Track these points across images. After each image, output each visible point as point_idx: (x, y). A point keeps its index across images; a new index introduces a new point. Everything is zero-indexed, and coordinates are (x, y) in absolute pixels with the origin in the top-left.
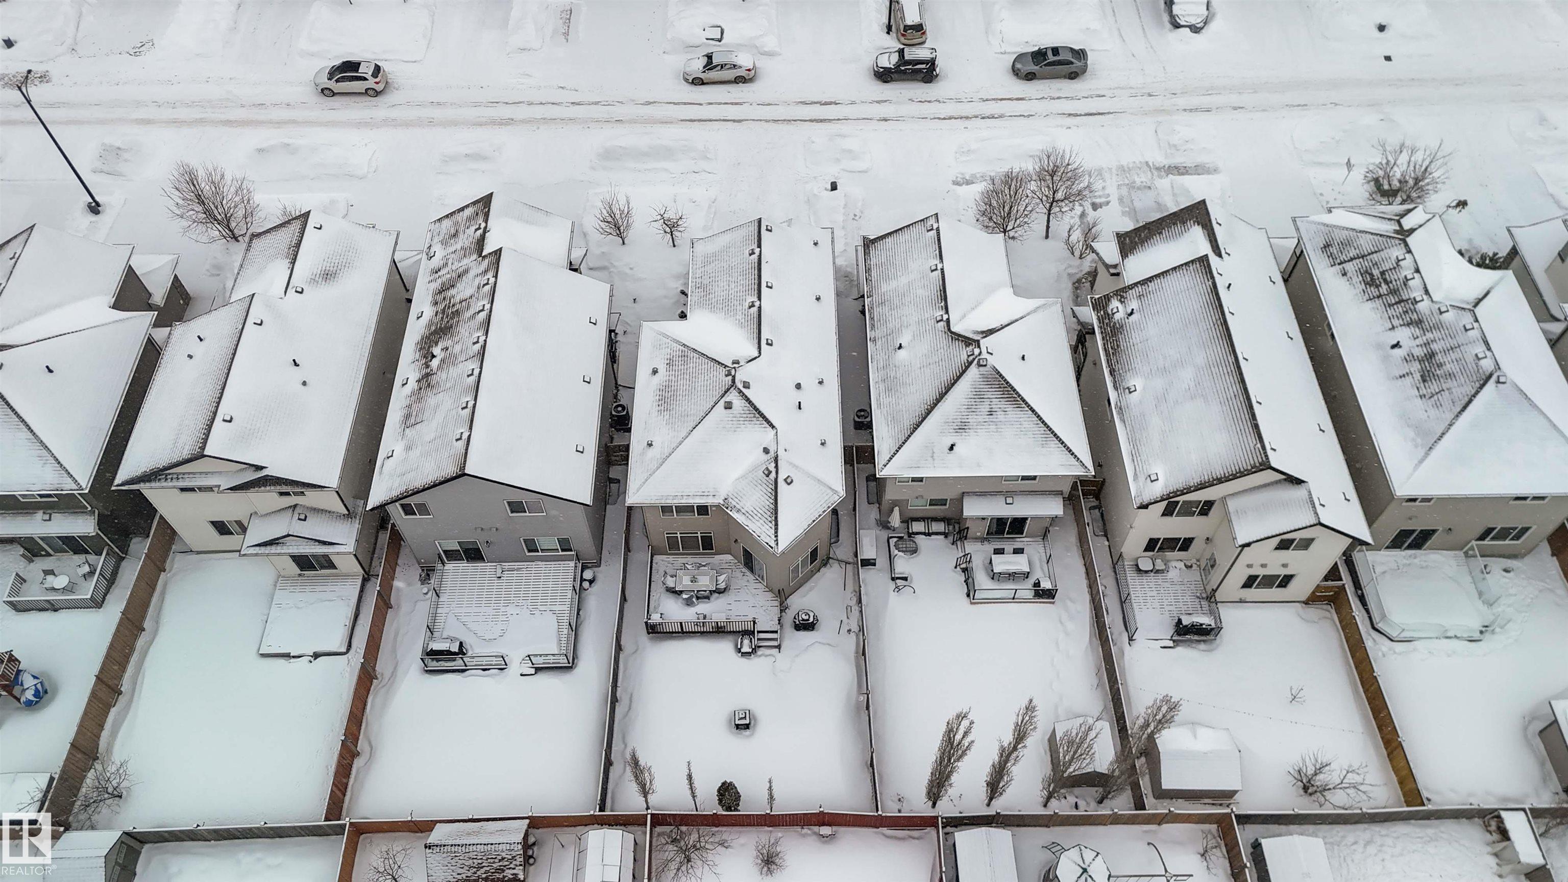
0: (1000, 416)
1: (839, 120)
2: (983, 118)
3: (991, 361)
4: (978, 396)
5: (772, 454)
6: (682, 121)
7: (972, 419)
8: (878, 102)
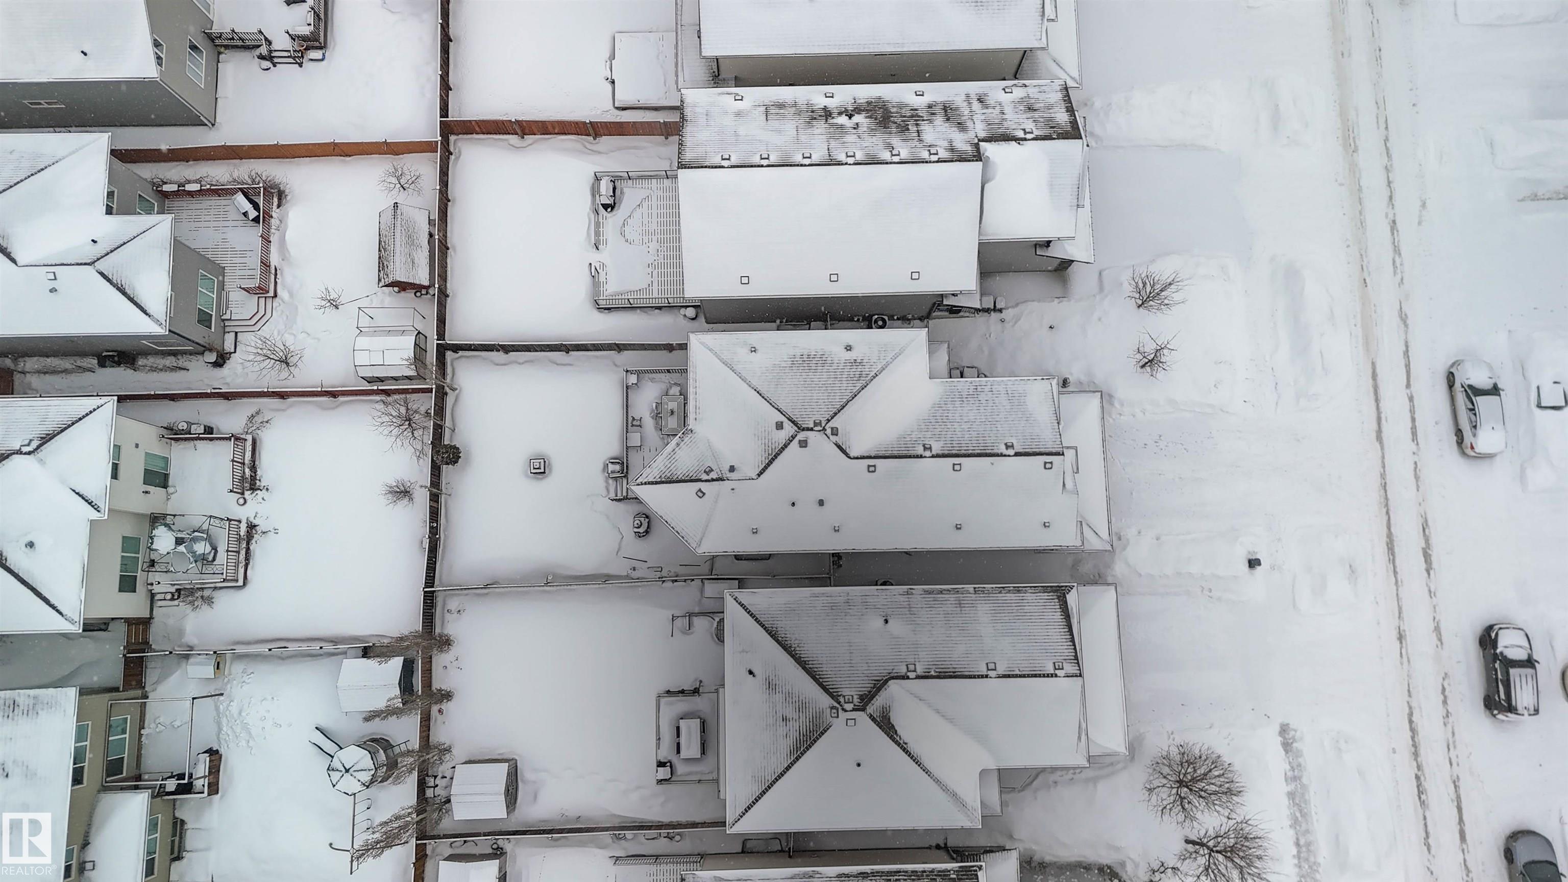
1: (1395, 572)
2: (1417, 778)
3: (838, 725)
4: (802, 706)
5: (729, 475)
6: (1373, 364)
7: (779, 697)
8: (1437, 629)
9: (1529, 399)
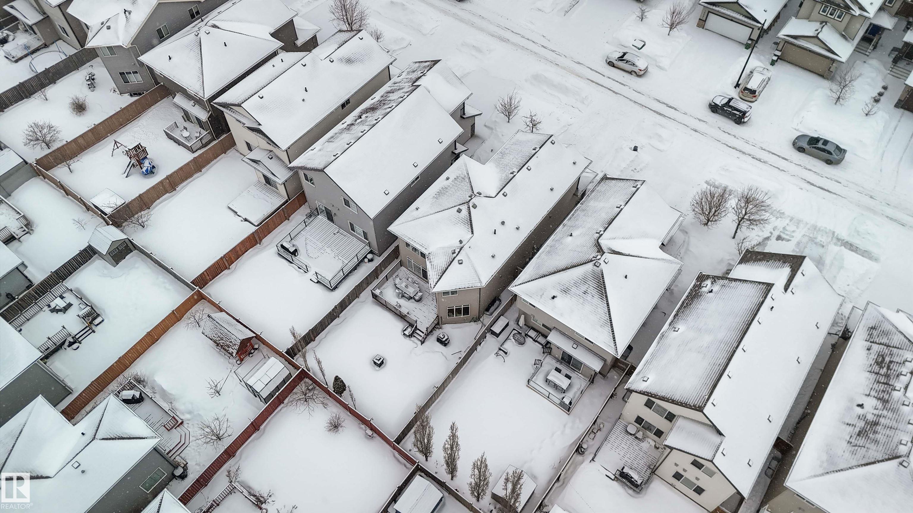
0: (589, 297)
1: (670, 118)
2: (753, 158)
3: (603, 266)
4: (584, 280)
5: (462, 245)
6: (588, 79)
7: (574, 290)
8: (700, 120)
9: (635, 50)
